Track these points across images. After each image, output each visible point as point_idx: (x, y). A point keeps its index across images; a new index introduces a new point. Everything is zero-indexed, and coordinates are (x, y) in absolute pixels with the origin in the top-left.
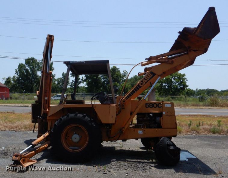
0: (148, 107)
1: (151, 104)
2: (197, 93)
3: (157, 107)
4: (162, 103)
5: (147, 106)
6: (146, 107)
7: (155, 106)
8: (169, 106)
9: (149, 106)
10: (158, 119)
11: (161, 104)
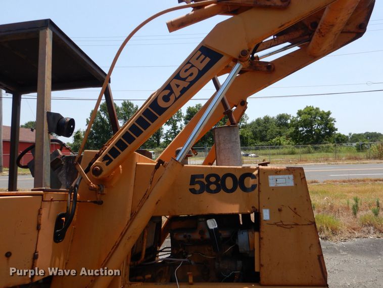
0: (201, 192)
1: (213, 179)
2: (351, 138)
3: (239, 189)
4: (255, 173)
5: (197, 187)
6: (193, 191)
7: (229, 183)
8: (287, 181)
9: (205, 188)
10: (243, 238)
11: (253, 177)
